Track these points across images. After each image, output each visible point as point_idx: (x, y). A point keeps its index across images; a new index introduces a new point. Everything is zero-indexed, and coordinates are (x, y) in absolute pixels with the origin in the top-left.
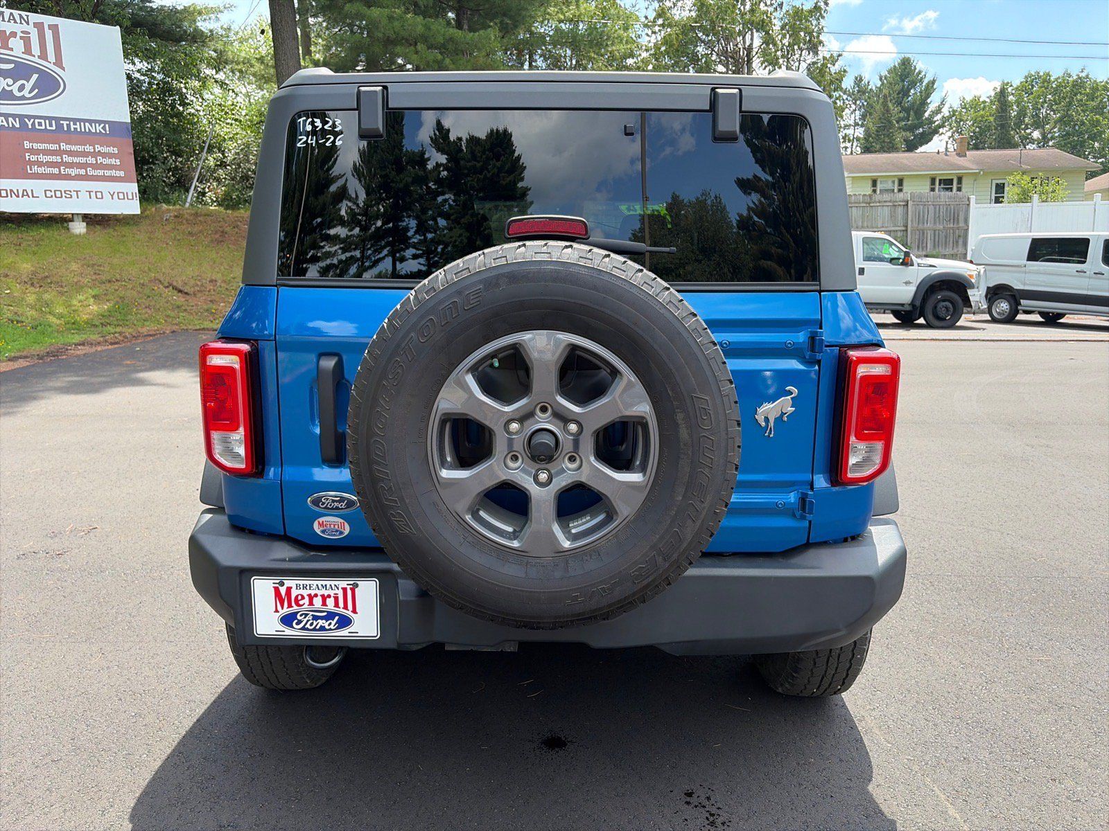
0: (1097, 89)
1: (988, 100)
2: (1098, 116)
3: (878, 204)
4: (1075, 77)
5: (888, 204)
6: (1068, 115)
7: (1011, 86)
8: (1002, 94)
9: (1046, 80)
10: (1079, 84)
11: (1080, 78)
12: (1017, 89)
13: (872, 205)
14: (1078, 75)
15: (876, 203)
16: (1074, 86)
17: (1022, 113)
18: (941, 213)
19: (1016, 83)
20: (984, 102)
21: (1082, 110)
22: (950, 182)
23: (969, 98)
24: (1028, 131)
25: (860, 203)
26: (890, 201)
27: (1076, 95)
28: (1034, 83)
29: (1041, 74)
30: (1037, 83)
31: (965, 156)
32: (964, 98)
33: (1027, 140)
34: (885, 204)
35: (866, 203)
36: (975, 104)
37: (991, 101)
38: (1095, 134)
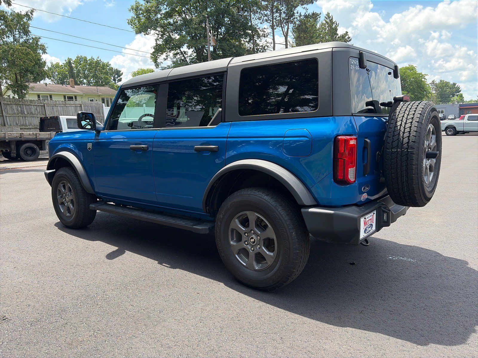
0: (104, 66)
1: (63, 65)
2: (107, 76)
3: (69, 105)
4: (96, 60)
5: (73, 105)
6: (95, 74)
7: (72, 60)
8: (69, 63)
9: (85, 59)
10: (98, 63)
11: (98, 60)
12: (74, 62)
13: (66, 106)
14: (97, 59)
15: (68, 105)
16: (96, 63)
17: (79, 72)
18: (94, 110)
19: (74, 59)
20: (62, 65)
21: (101, 73)
22: (72, 98)
23: (54, 63)
24: (82, 79)
25: (61, 105)
26: (74, 104)
27: (97, 67)
28: (81, 60)
29: (83, 57)
30: (82, 60)
31: (74, 87)
32: (52, 63)
33: (82, 83)
34: (72, 105)
35: (64, 105)
36: (57, 66)
37: (65, 66)
38: (107, 82)
